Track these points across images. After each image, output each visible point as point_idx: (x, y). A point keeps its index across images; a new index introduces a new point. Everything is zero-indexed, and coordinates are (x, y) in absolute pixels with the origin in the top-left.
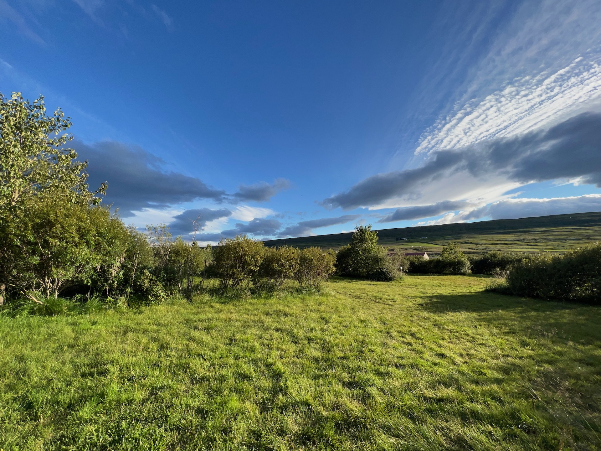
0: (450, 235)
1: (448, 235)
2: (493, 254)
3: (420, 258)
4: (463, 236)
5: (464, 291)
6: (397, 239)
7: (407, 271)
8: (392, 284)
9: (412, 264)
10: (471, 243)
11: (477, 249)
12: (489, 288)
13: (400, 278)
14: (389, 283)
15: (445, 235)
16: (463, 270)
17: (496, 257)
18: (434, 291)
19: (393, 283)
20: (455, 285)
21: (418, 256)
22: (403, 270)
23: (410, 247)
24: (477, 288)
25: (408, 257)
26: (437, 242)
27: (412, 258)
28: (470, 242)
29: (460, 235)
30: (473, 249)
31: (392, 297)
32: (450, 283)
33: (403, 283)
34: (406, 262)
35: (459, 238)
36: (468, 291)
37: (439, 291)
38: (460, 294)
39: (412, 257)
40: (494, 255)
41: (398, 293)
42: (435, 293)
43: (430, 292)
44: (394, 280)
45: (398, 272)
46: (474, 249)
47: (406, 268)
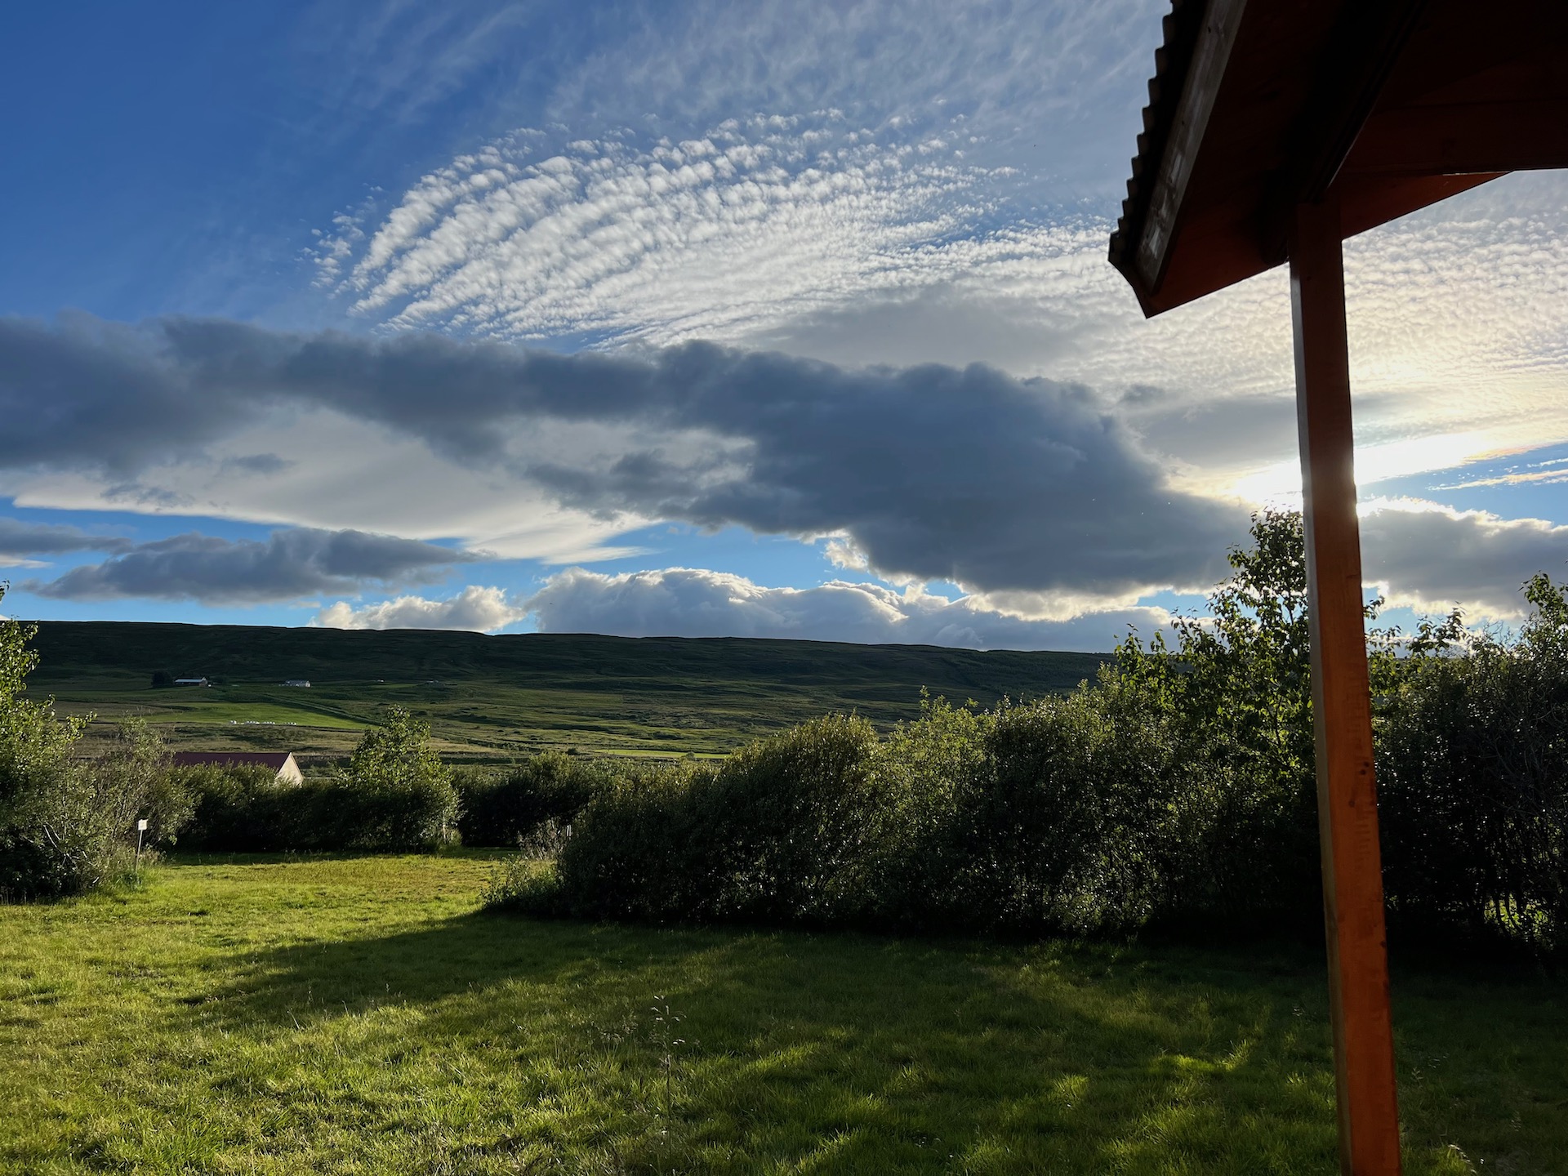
0: (410, 679)
1: (401, 679)
2: (545, 765)
3: (256, 776)
4: (461, 685)
5: (410, 919)
6: (160, 681)
7: (174, 839)
8: (71, 911)
9: (210, 806)
10: (484, 720)
11: (500, 746)
12: (500, 897)
13: (129, 879)
14: (56, 910)
15: (389, 678)
16: (427, 834)
17: (551, 777)
18: (282, 930)
19: (83, 906)
20: (382, 897)
21: (248, 769)
22: (148, 836)
23: (222, 723)
24: (459, 903)
25: (197, 770)
26: (355, 706)
27: (215, 775)
28: (479, 714)
29: (447, 683)
30: (485, 745)
31: (43, 978)
32: (364, 890)
33: (135, 906)
34: (177, 795)
35: (443, 695)
36: (423, 917)
37: (302, 929)
38: (386, 935)
39: (216, 772)
40: (548, 769)
41: (89, 955)
42: (281, 938)
43: (260, 933)
44: (94, 889)
45: (123, 852)
46: (491, 745)
47: (171, 827)
